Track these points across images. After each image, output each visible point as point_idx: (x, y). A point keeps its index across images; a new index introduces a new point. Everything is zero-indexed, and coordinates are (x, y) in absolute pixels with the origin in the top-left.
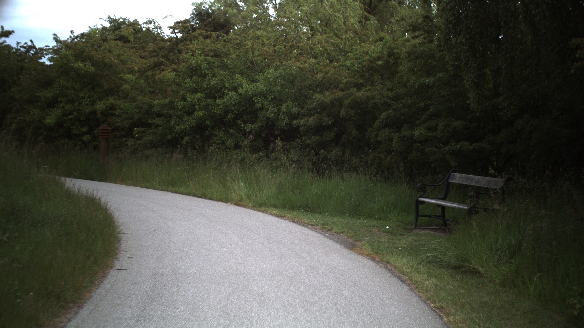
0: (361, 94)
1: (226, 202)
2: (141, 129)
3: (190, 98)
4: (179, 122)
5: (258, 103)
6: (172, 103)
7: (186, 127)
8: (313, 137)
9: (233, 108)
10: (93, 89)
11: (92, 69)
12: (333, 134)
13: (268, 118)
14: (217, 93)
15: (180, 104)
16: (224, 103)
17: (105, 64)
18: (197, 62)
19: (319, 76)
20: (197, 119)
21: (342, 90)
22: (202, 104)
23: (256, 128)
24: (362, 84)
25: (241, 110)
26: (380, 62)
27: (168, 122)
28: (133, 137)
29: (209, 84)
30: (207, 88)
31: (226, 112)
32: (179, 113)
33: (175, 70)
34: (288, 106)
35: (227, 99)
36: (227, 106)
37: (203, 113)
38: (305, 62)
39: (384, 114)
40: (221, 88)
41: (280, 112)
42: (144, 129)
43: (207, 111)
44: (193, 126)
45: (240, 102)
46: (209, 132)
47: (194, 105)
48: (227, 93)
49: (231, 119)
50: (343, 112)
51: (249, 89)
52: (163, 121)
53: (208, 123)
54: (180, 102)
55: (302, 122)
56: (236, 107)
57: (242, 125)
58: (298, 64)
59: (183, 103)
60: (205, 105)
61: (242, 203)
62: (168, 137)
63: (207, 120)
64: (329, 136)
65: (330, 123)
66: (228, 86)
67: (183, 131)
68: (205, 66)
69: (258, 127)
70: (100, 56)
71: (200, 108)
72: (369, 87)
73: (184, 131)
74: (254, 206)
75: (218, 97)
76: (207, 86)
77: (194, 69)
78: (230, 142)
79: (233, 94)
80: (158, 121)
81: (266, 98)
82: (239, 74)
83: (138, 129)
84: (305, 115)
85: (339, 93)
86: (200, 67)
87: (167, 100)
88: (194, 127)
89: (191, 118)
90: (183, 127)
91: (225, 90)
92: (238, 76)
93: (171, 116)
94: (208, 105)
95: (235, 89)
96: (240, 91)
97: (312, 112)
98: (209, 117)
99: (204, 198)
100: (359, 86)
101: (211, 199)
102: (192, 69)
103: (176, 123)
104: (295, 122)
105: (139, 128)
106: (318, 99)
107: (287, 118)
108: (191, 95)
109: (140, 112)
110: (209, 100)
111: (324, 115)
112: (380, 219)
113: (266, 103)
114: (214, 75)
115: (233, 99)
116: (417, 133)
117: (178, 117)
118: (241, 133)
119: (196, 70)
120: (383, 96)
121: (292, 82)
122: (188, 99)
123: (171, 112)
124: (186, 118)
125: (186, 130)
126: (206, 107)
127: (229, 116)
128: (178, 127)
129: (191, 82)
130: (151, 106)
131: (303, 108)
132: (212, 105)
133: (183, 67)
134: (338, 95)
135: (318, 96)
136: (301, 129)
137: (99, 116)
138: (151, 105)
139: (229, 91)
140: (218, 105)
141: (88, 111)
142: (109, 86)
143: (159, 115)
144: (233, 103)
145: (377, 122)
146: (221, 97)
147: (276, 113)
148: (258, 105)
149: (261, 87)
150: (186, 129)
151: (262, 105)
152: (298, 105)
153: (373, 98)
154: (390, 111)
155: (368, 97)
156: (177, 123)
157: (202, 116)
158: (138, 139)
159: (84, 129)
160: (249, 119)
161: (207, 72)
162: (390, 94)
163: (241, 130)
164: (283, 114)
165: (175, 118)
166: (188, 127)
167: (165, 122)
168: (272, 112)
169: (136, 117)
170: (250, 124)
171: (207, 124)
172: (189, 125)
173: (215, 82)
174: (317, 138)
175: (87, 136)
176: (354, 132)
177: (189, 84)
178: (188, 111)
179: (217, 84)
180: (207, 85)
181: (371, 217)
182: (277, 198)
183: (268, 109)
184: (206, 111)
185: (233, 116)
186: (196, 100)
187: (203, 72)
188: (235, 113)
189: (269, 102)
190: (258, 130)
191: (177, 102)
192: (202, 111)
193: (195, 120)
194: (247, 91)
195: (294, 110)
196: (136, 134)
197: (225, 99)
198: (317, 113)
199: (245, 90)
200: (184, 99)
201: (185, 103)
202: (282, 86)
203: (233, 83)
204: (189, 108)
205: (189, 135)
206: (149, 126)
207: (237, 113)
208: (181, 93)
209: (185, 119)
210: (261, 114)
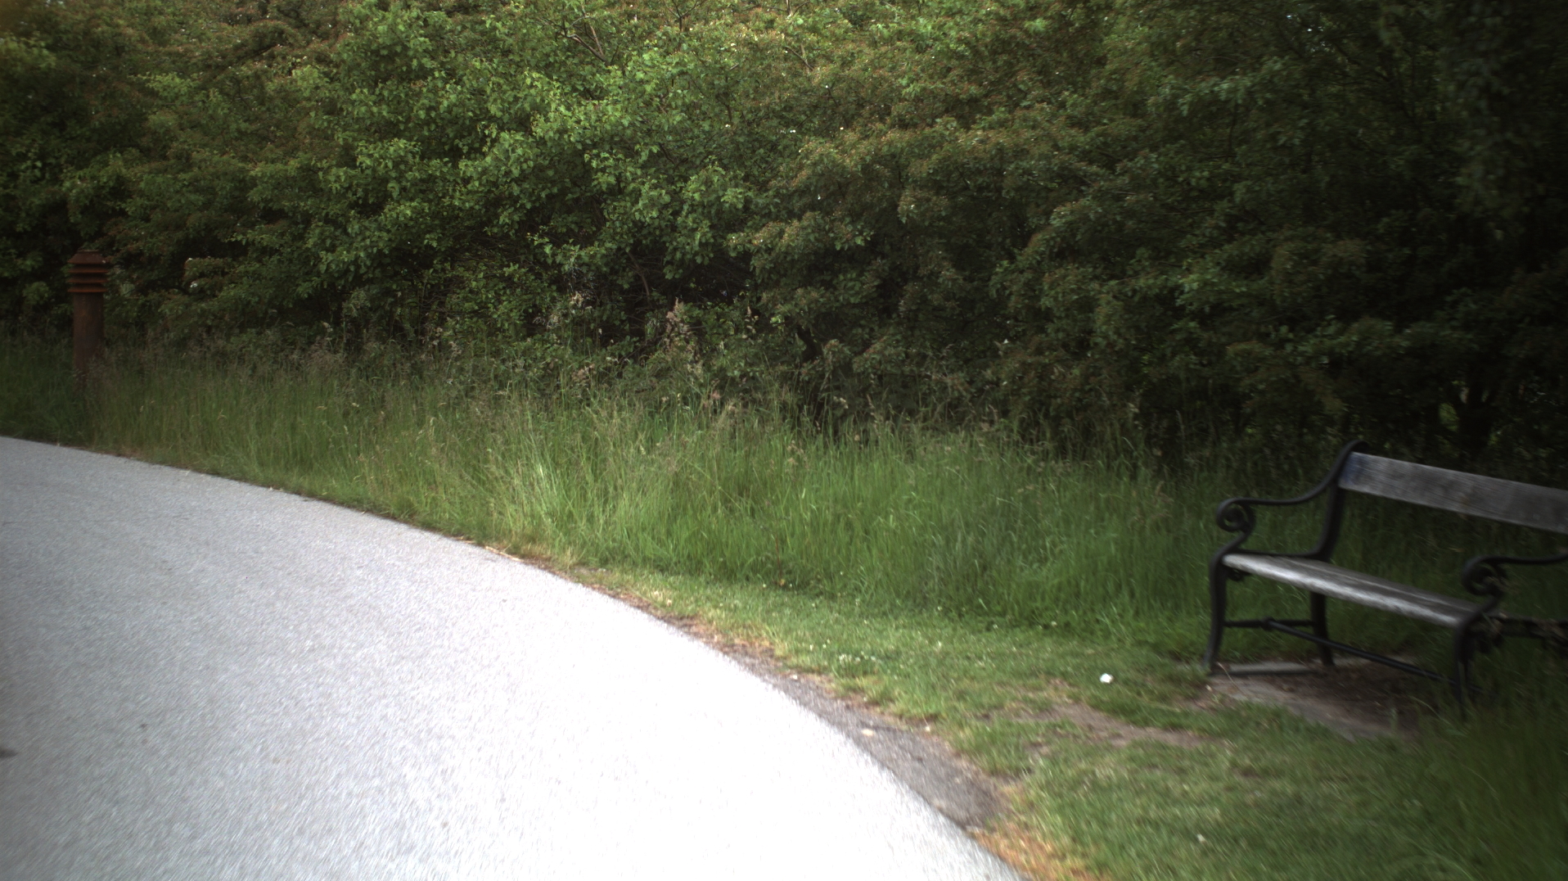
0: (972, 139)
1: (480, 544)
2: (208, 260)
3: (370, 156)
4: (336, 238)
5: (603, 170)
6: (308, 171)
7: (357, 257)
8: (800, 291)
9: (516, 190)
10: (61, 126)
11: (51, 60)
12: (870, 282)
13: (639, 225)
14: (462, 137)
15: (337, 177)
16: (485, 171)
17: (97, 44)
18: (392, 29)
19: (821, 73)
20: (393, 230)
21: (903, 125)
22: (409, 176)
23: (598, 261)
24: (973, 101)
25: (543, 195)
26: (1039, 24)
27: (301, 237)
28: (185, 291)
29: (433, 104)
30: (428, 122)
31: (494, 203)
32: (334, 209)
33: (321, 59)
34: (708, 182)
35: (497, 159)
36: (495, 184)
37: (415, 207)
38: (770, 24)
39: (1063, 210)
40: (475, 120)
41: (683, 202)
42: (219, 261)
43: (430, 201)
44: (380, 251)
45: (539, 169)
46: (435, 271)
47: (385, 180)
48: (494, 136)
49: (511, 226)
50: (907, 204)
51: (570, 123)
52: (282, 234)
53: (431, 240)
54: (334, 170)
55: (759, 238)
56: (526, 185)
57: (548, 250)
58: (744, 31)
59: (345, 173)
60: (422, 180)
61: (537, 549)
62: (300, 289)
63: (429, 232)
64: (856, 287)
65: (859, 241)
66: (499, 114)
67: (347, 271)
68: (419, 41)
69: (603, 256)
70: (79, 17)
71: (404, 189)
72: (1000, 113)
73: (352, 268)
74: (583, 563)
75: (465, 149)
76: (428, 114)
77: (384, 52)
78: (506, 310)
79: (517, 141)
80: (263, 235)
81: (631, 153)
82: (537, 68)
83: (198, 259)
84: (768, 215)
85: (893, 135)
86: (406, 48)
87: (293, 163)
88: (385, 256)
89: (374, 226)
90: (346, 257)
91: (486, 127)
92: (531, 76)
93: (307, 220)
94: (431, 179)
95: (523, 123)
96: (539, 131)
97: (797, 204)
98: (437, 222)
99: (406, 522)
100: (965, 111)
101: (429, 526)
102: (376, 52)
103: (324, 241)
104: (734, 238)
105: (203, 256)
106: (815, 157)
107: (707, 222)
108: (371, 146)
109: (207, 205)
110: (435, 162)
111: (838, 214)
112: (1067, 629)
113: (630, 170)
114: (451, 74)
115: (513, 156)
116: (1190, 282)
117: (328, 220)
118: (545, 276)
119: (390, 58)
120: (1056, 147)
121: (723, 97)
122: (360, 159)
123: (307, 204)
124: (357, 227)
125: (358, 267)
126: (425, 187)
127: (503, 219)
128: (330, 257)
129: (373, 98)
130: (244, 184)
131: (763, 187)
132: (444, 180)
133: (343, 47)
134: (890, 143)
135: (816, 147)
136: (755, 262)
137: (75, 217)
138: (243, 181)
139: (501, 129)
140: (467, 181)
141: (37, 201)
142: (110, 116)
143: (271, 215)
144: (516, 172)
145: (1038, 242)
146: (476, 152)
147: (666, 206)
148: (605, 180)
149: (613, 113)
150: (356, 262)
151: (619, 179)
152: (746, 178)
153: (1021, 153)
154: (1084, 202)
155: (1001, 150)
156: (328, 242)
157: (411, 219)
158: (201, 294)
159: (28, 262)
160: (573, 226)
161: (428, 63)
162: (1082, 139)
163: (545, 265)
164: (692, 210)
165: (321, 224)
166: (362, 254)
167: (287, 237)
168: (653, 203)
169: (195, 220)
170: (574, 244)
171: (429, 247)
172: (365, 248)
173: (453, 97)
174: (814, 294)
175: (35, 285)
176: (948, 273)
177: (366, 105)
178: (365, 199)
179: (461, 104)
180: (429, 109)
181: (1029, 619)
182: (669, 533)
183: (637, 195)
184: (423, 200)
185: (516, 218)
186: (390, 165)
187: (415, 63)
188: (523, 206)
189: (643, 167)
190: (606, 265)
191: (327, 171)
192: (412, 200)
193: (388, 231)
194: (563, 131)
195: (732, 196)
196: (194, 279)
197: (488, 159)
198: (813, 207)
199: (555, 126)
200: (348, 158)
201: (353, 172)
202: (688, 108)
203: (516, 99)
204: (366, 191)
205: (371, 281)
206: (238, 251)
207: (529, 206)
208: (340, 138)
209: (354, 228)
210: (614, 211)
